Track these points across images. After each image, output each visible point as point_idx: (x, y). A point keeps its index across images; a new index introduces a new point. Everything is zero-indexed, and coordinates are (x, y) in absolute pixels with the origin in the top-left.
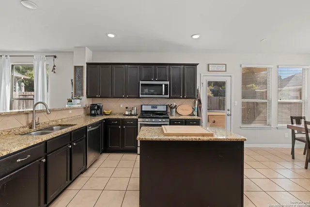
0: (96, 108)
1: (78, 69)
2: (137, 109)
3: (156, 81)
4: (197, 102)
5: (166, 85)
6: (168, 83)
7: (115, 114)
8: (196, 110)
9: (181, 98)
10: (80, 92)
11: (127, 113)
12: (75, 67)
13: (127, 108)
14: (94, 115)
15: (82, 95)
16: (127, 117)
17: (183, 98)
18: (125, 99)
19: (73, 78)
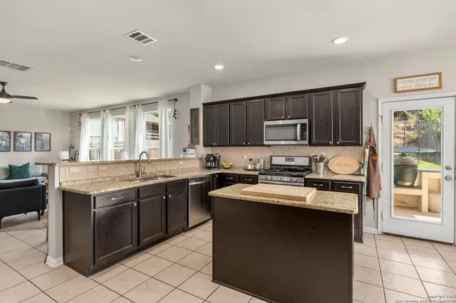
0: (212, 159)
1: (194, 112)
2: (264, 162)
3: (290, 119)
4: (367, 151)
5: (303, 126)
6: (306, 121)
7: (237, 168)
8: (366, 166)
9: (331, 145)
10: (196, 140)
11: (250, 167)
12: (191, 110)
13: (251, 160)
14: (209, 168)
15: (198, 143)
16: (250, 173)
17: (335, 144)
18: (245, 148)
19: (189, 124)
